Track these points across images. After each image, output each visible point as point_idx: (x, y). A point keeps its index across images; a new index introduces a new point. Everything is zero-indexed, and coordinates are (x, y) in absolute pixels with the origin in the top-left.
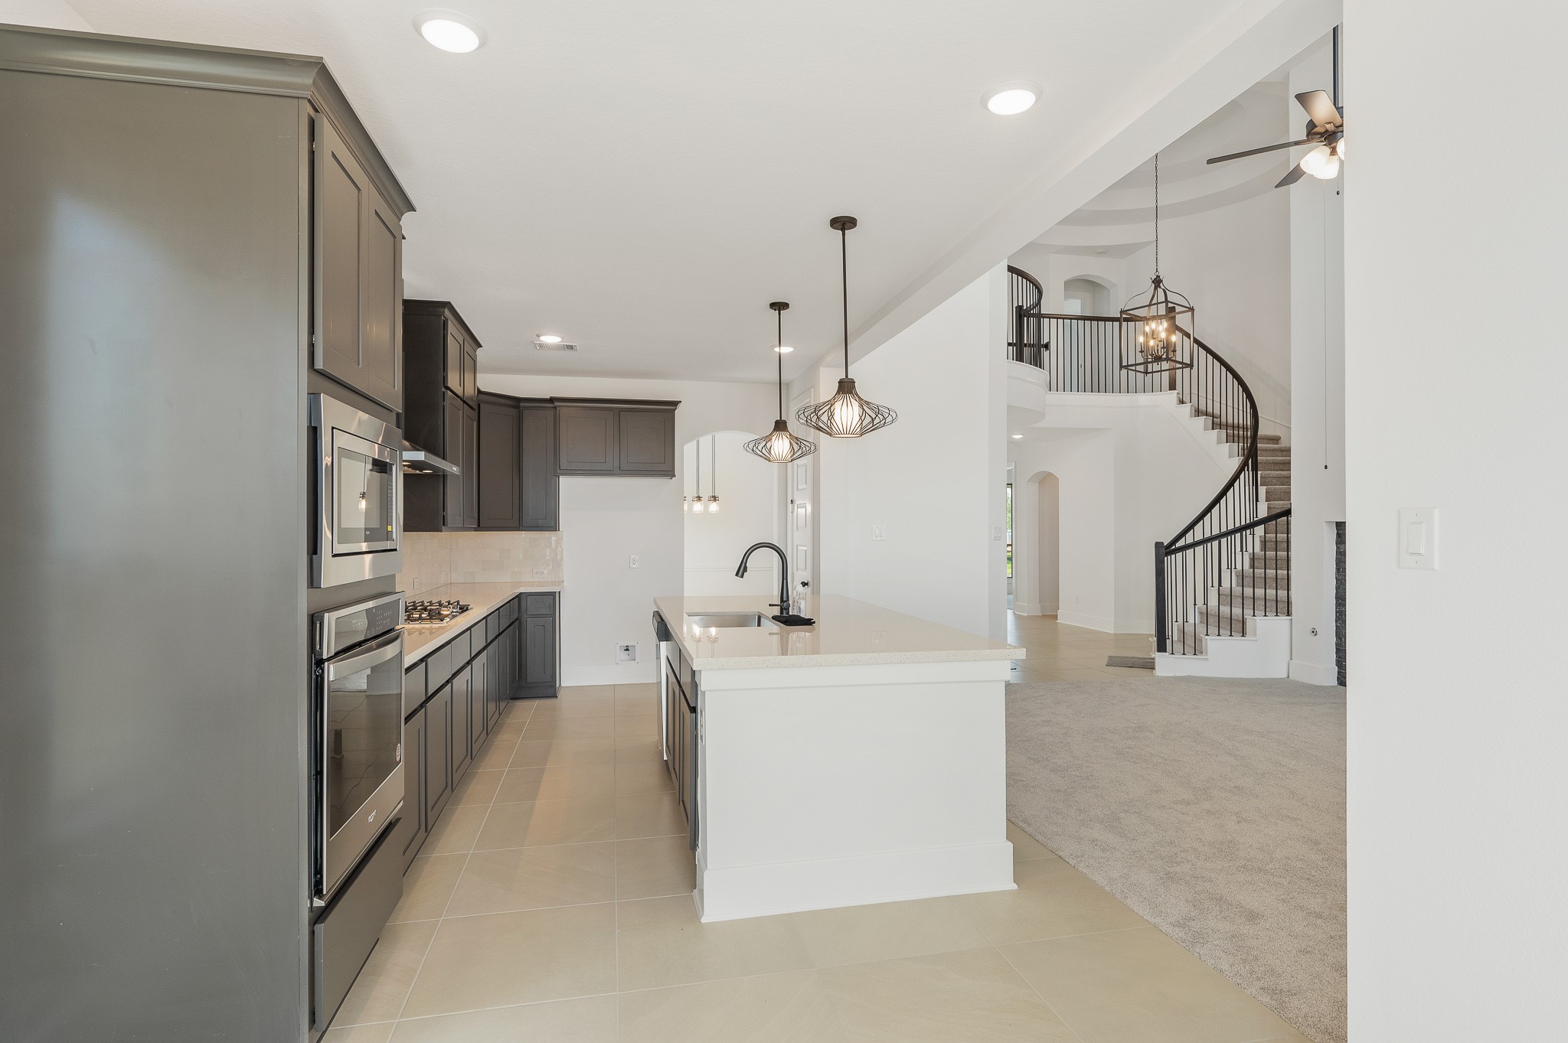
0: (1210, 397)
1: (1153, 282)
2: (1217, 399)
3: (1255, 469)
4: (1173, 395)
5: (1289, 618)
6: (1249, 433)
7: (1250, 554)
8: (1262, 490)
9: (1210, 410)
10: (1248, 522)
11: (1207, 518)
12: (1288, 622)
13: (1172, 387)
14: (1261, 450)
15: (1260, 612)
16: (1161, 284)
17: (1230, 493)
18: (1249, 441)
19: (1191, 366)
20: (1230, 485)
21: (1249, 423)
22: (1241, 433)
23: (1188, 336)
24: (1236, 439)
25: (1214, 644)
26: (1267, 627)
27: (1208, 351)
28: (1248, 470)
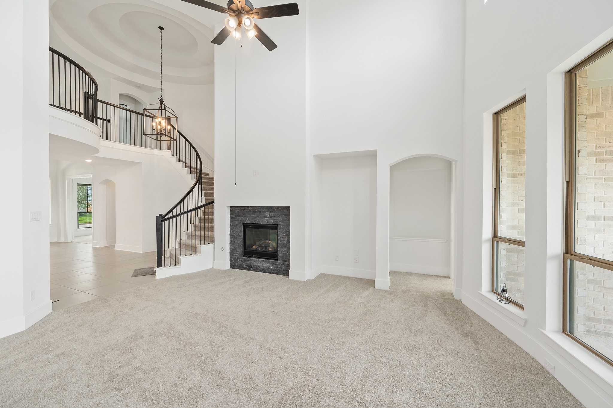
0: (184, 155)
1: (160, 101)
2: (187, 156)
3: (201, 184)
4: (169, 152)
5: (213, 244)
6: (199, 171)
7: (199, 217)
8: (203, 192)
9: (184, 160)
10: (198, 206)
11: (182, 203)
12: (213, 246)
13: (169, 149)
14: (203, 178)
15: (202, 242)
16: (163, 103)
17: (191, 193)
18: (199, 174)
19: (176, 140)
20: (191, 190)
21: (199, 168)
22: (196, 170)
23: (175, 129)
24: (194, 172)
25: (183, 259)
26: (206, 249)
27: (184, 137)
28: (198, 185)
